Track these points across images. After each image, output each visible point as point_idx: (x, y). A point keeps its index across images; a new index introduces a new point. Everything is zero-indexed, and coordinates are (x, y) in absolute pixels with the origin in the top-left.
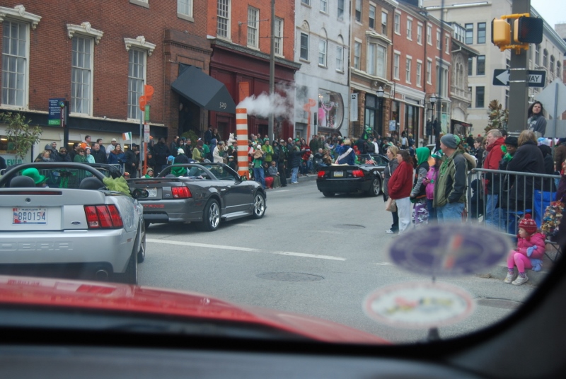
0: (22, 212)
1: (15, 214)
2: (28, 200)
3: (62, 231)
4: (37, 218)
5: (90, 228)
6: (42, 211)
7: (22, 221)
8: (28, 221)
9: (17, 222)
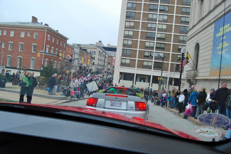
0: (114, 102)
1: (111, 103)
2: (116, 98)
3: (127, 110)
4: (118, 105)
5: (136, 110)
6: (120, 102)
7: (113, 105)
8: (115, 105)
9: (112, 105)
